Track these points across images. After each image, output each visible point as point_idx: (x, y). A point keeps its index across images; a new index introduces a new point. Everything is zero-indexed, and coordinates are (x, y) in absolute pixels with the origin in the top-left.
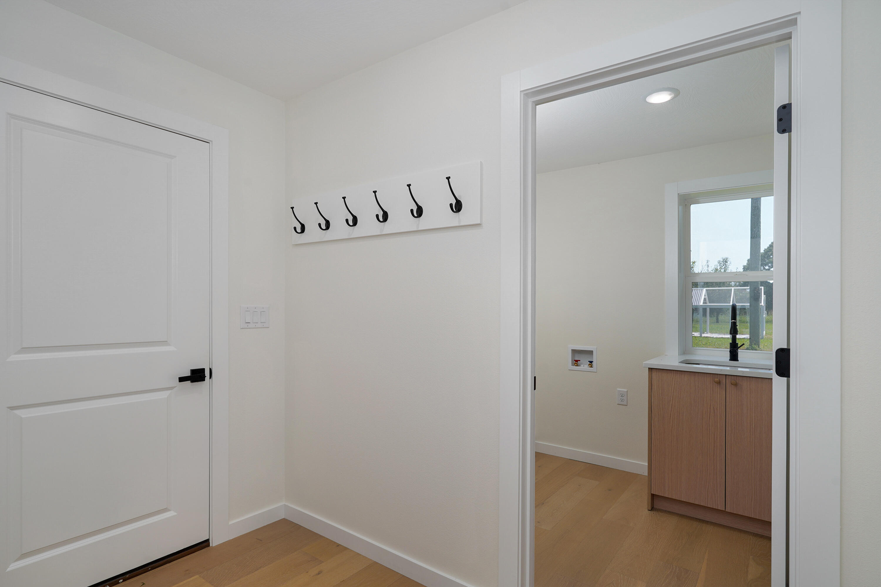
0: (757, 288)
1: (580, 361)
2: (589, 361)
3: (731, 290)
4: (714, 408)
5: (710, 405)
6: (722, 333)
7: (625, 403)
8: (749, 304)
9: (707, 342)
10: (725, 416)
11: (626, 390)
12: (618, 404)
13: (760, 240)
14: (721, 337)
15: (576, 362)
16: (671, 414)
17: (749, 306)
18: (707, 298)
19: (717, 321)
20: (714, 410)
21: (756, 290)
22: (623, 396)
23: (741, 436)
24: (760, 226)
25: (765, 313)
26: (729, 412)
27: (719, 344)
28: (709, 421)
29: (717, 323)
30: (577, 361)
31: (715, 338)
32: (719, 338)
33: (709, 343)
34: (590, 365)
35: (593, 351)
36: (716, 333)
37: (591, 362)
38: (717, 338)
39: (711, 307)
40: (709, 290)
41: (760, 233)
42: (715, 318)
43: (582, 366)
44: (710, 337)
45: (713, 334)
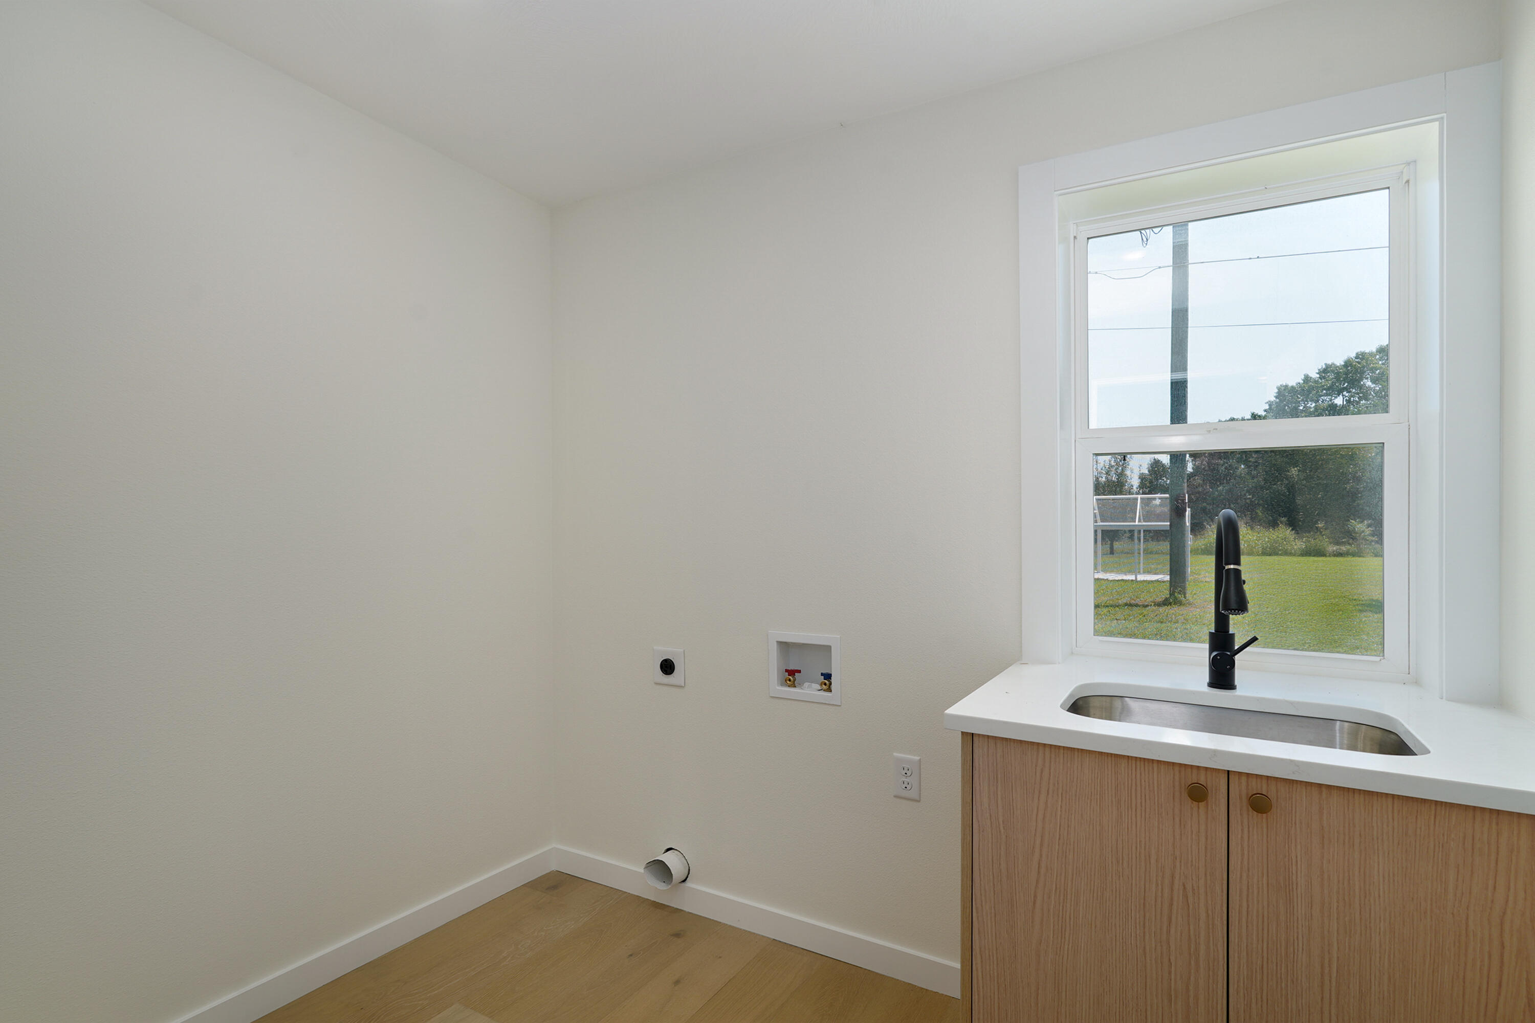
0: (1182, 496)
1: (799, 671)
2: (822, 674)
3: (1137, 499)
4: (1185, 888)
5: (1173, 876)
6: (1122, 572)
7: (913, 794)
8: (1169, 524)
9: (1099, 589)
10: (1225, 922)
11: (917, 758)
12: (895, 796)
13: (1186, 410)
14: (1121, 578)
15: (791, 676)
16: (1035, 896)
17: (1169, 526)
18: (1098, 513)
19: (1112, 552)
20: (1186, 897)
21: (1180, 498)
22: (909, 774)
23: (1287, 1001)
24: (1187, 387)
25: (1190, 538)
26: (1240, 906)
27: (1118, 592)
28: (1169, 932)
29: (1111, 555)
30: (792, 673)
31: (1111, 581)
32: (1117, 581)
33: (1103, 590)
34: (825, 684)
35: (830, 647)
36: (1112, 571)
37: (828, 676)
38: (1114, 580)
39: (1104, 529)
40: (1100, 500)
41: (1187, 400)
42: (1108, 547)
43: (806, 684)
44: (1103, 579)
45: (1108, 574)
